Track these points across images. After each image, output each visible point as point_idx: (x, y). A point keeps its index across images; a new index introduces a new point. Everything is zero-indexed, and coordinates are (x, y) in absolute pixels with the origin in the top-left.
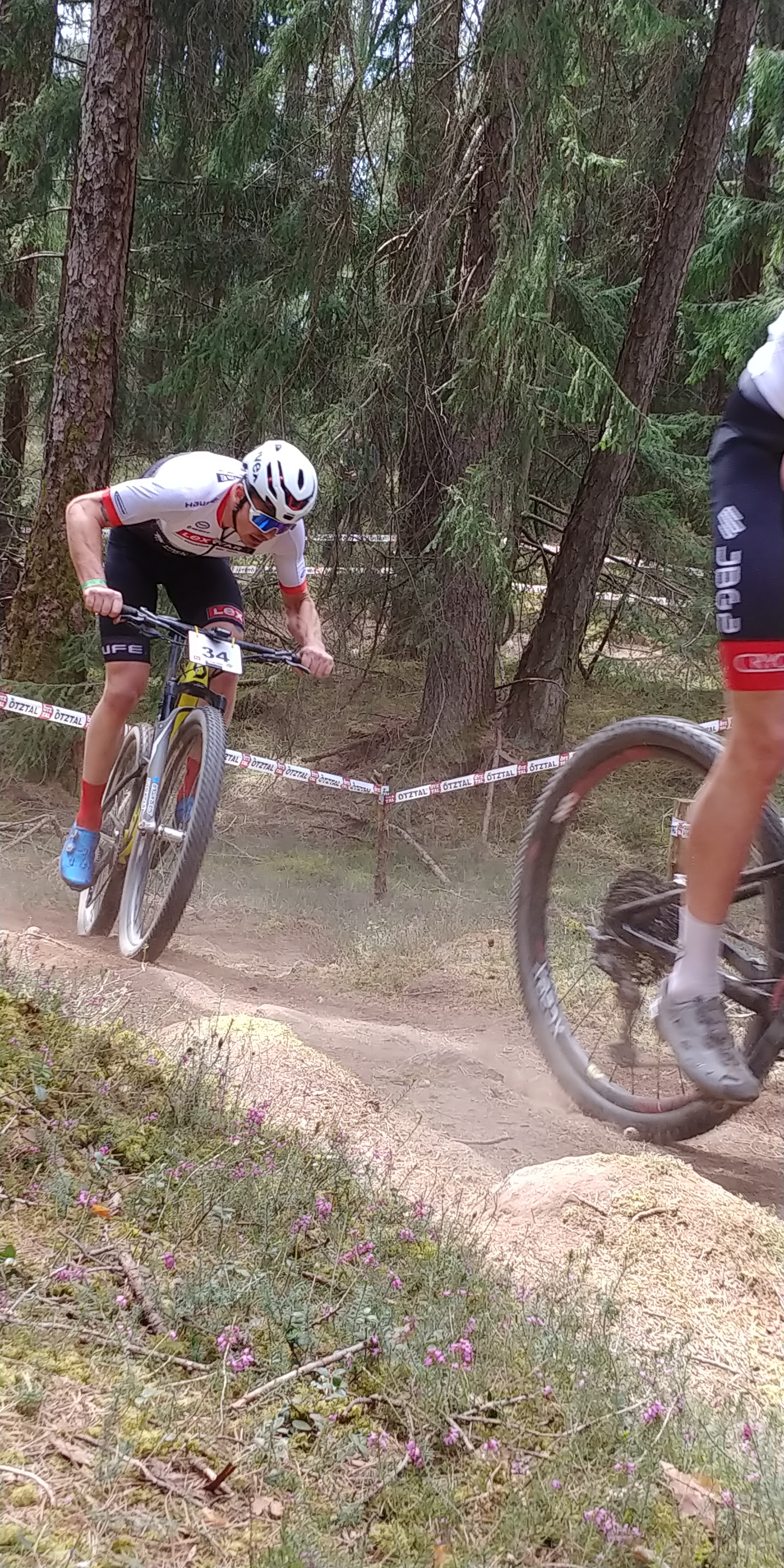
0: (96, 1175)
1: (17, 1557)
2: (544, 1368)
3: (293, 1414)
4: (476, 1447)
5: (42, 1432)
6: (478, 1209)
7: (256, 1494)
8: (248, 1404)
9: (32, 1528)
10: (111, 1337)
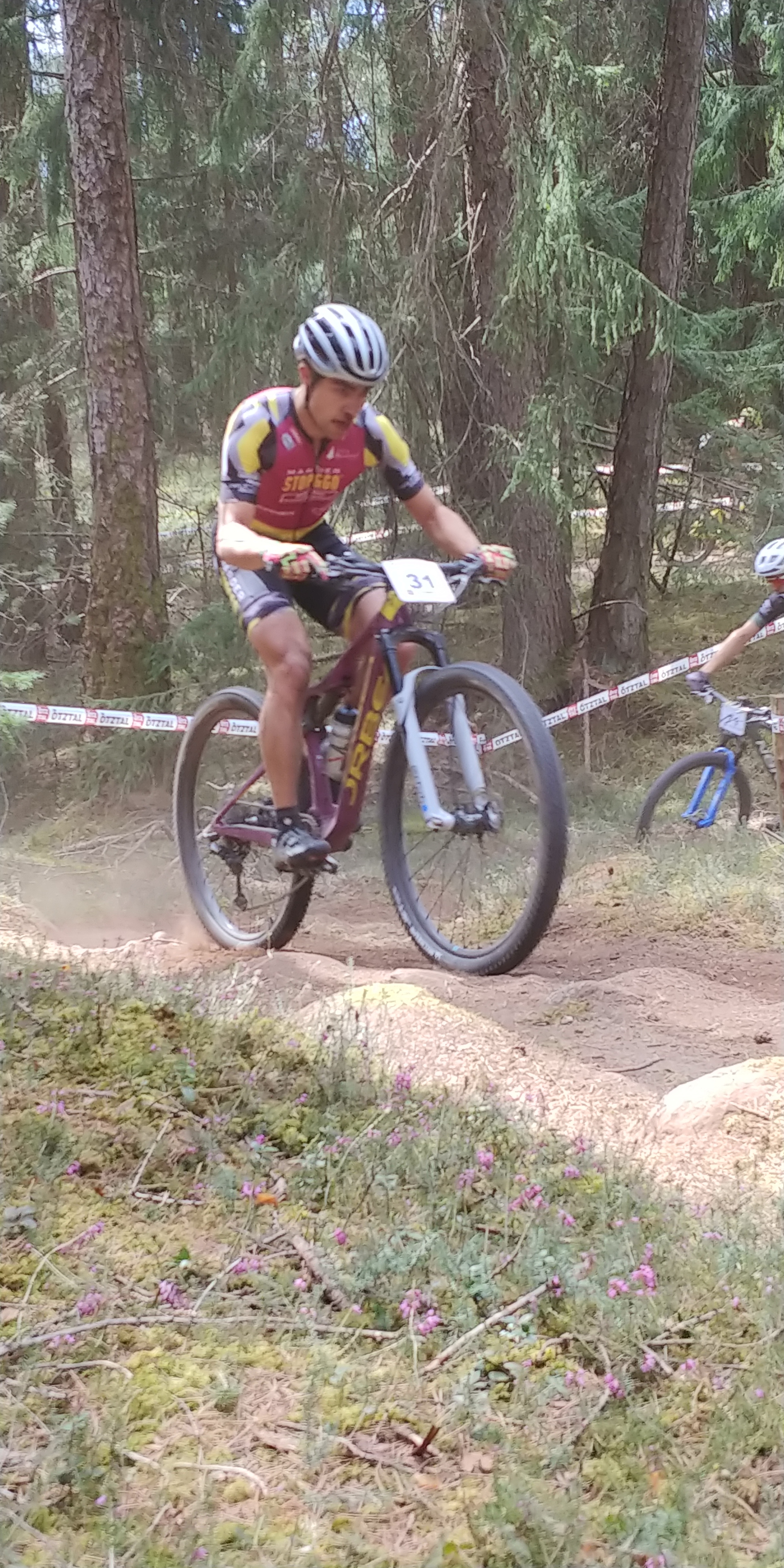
0: (257, 1166)
1: (239, 1553)
2: (729, 1281)
3: (488, 1367)
4: (675, 1369)
5: (244, 1426)
6: (639, 1135)
7: (465, 1451)
8: (442, 1364)
9: (250, 1522)
10: (297, 1322)
